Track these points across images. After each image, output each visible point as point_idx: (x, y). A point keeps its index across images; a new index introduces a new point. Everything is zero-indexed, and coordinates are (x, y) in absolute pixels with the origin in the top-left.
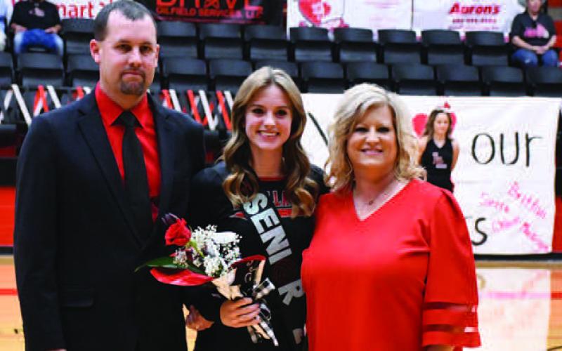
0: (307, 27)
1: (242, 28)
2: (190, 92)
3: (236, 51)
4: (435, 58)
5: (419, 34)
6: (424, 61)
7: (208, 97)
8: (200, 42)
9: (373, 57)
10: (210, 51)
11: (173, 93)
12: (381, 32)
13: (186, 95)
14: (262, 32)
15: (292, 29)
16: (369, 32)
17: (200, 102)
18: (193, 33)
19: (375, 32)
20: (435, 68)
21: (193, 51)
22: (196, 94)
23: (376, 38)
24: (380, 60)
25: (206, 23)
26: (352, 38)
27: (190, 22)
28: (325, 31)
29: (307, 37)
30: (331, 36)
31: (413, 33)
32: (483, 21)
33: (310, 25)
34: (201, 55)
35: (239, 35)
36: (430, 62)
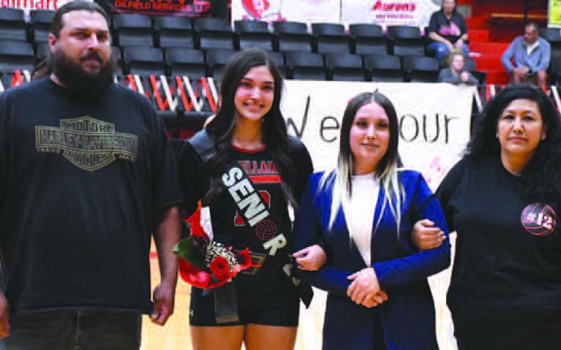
0: (249, 21)
1: (192, 20)
2: (152, 77)
3: (188, 41)
4: (362, 49)
5: (347, 28)
6: (353, 51)
7: (169, 81)
8: (155, 33)
9: (308, 47)
10: (165, 41)
11: (137, 78)
12: (314, 26)
13: (149, 80)
14: (211, 24)
15: (236, 22)
16: (304, 26)
17: (162, 86)
18: (149, 24)
19: (309, 25)
20: (363, 57)
21: (150, 40)
22: (158, 79)
23: (310, 30)
24: (315, 50)
25: (160, 16)
26: (289, 30)
27: (145, 15)
28: (266, 24)
29: (250, 29)
30: (271, 29)
31: (342, 27)
32: (402, 16)
33: (251, 18)
34: (156, 44)
35: (190, 27)
36: (358, 51)
